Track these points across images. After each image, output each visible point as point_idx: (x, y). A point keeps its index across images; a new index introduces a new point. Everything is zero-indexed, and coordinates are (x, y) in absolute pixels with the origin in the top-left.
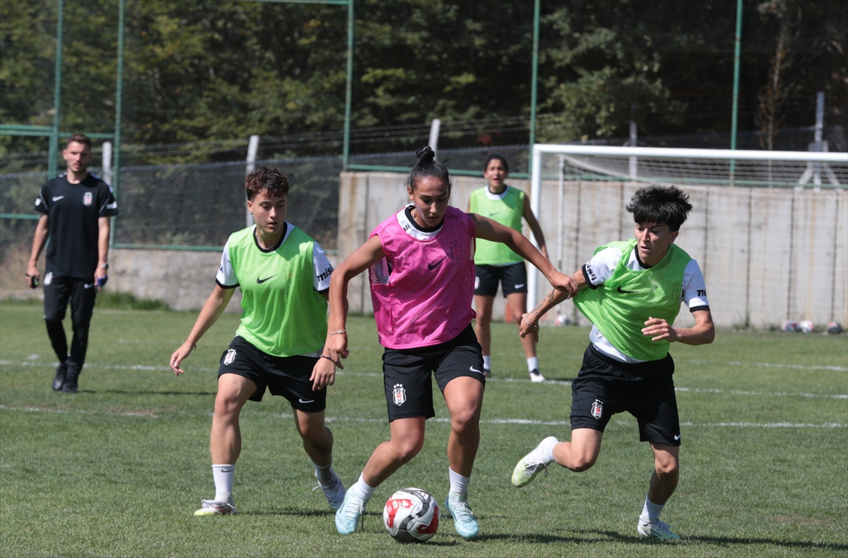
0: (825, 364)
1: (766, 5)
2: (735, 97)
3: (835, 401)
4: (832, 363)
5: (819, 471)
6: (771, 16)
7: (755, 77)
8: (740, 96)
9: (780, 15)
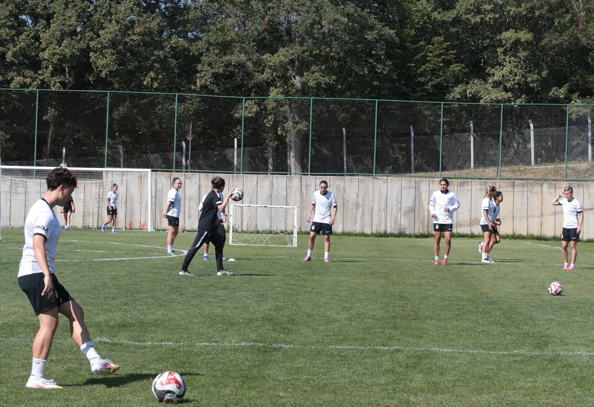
0: (70, 240)
1: (45, 117)
2: (35, 149)
3: (76, 252)
4: (72, 239)
5: (74, 276)
6: (47, 121)
7: (42, 141)
8: (37, 147)
9: (50, 121)
